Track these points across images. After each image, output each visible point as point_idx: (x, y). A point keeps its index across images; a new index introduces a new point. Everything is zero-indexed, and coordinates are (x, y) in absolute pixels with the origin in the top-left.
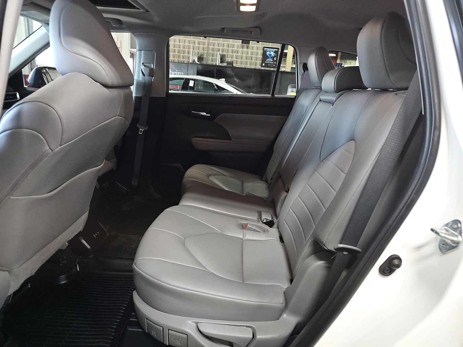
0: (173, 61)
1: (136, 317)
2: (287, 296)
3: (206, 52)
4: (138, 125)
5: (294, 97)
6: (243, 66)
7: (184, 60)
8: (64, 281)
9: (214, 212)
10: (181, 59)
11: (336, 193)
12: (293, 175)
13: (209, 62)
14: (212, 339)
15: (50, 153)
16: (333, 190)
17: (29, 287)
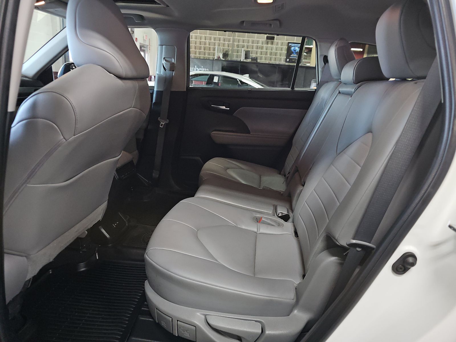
0: (199, 58)
1: (147, 306)
2: (298, 292)
3: (231, 48)
4: (159, 119)
5: (314, 90)
6: (267, 62)
7: (210, 56)
8: (83, 268)
9: (229, 205)
10: (207, 56)
11: (350, 187)
12: (309, 169)
13: (233, 58)
14: (221, 332)
15: (64, 143)
16: (348, 184)
17: (51, 273)
